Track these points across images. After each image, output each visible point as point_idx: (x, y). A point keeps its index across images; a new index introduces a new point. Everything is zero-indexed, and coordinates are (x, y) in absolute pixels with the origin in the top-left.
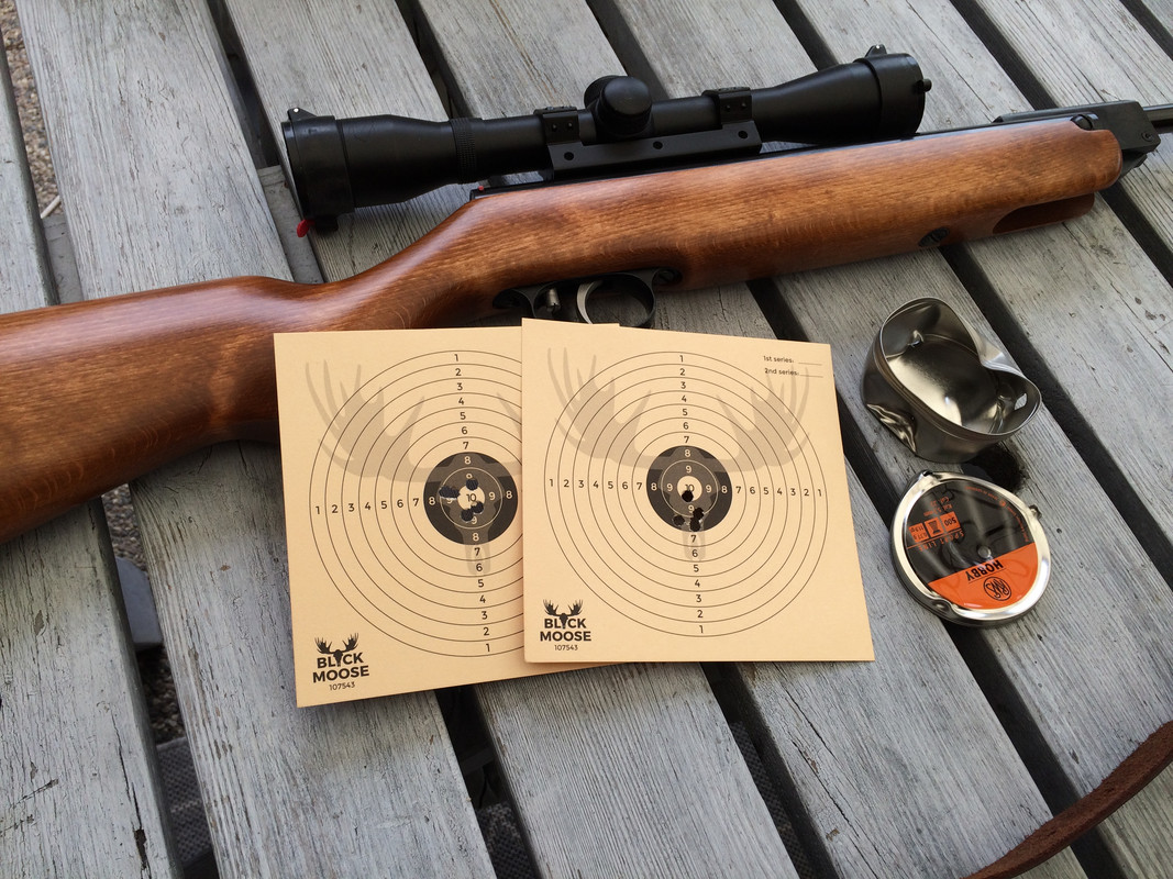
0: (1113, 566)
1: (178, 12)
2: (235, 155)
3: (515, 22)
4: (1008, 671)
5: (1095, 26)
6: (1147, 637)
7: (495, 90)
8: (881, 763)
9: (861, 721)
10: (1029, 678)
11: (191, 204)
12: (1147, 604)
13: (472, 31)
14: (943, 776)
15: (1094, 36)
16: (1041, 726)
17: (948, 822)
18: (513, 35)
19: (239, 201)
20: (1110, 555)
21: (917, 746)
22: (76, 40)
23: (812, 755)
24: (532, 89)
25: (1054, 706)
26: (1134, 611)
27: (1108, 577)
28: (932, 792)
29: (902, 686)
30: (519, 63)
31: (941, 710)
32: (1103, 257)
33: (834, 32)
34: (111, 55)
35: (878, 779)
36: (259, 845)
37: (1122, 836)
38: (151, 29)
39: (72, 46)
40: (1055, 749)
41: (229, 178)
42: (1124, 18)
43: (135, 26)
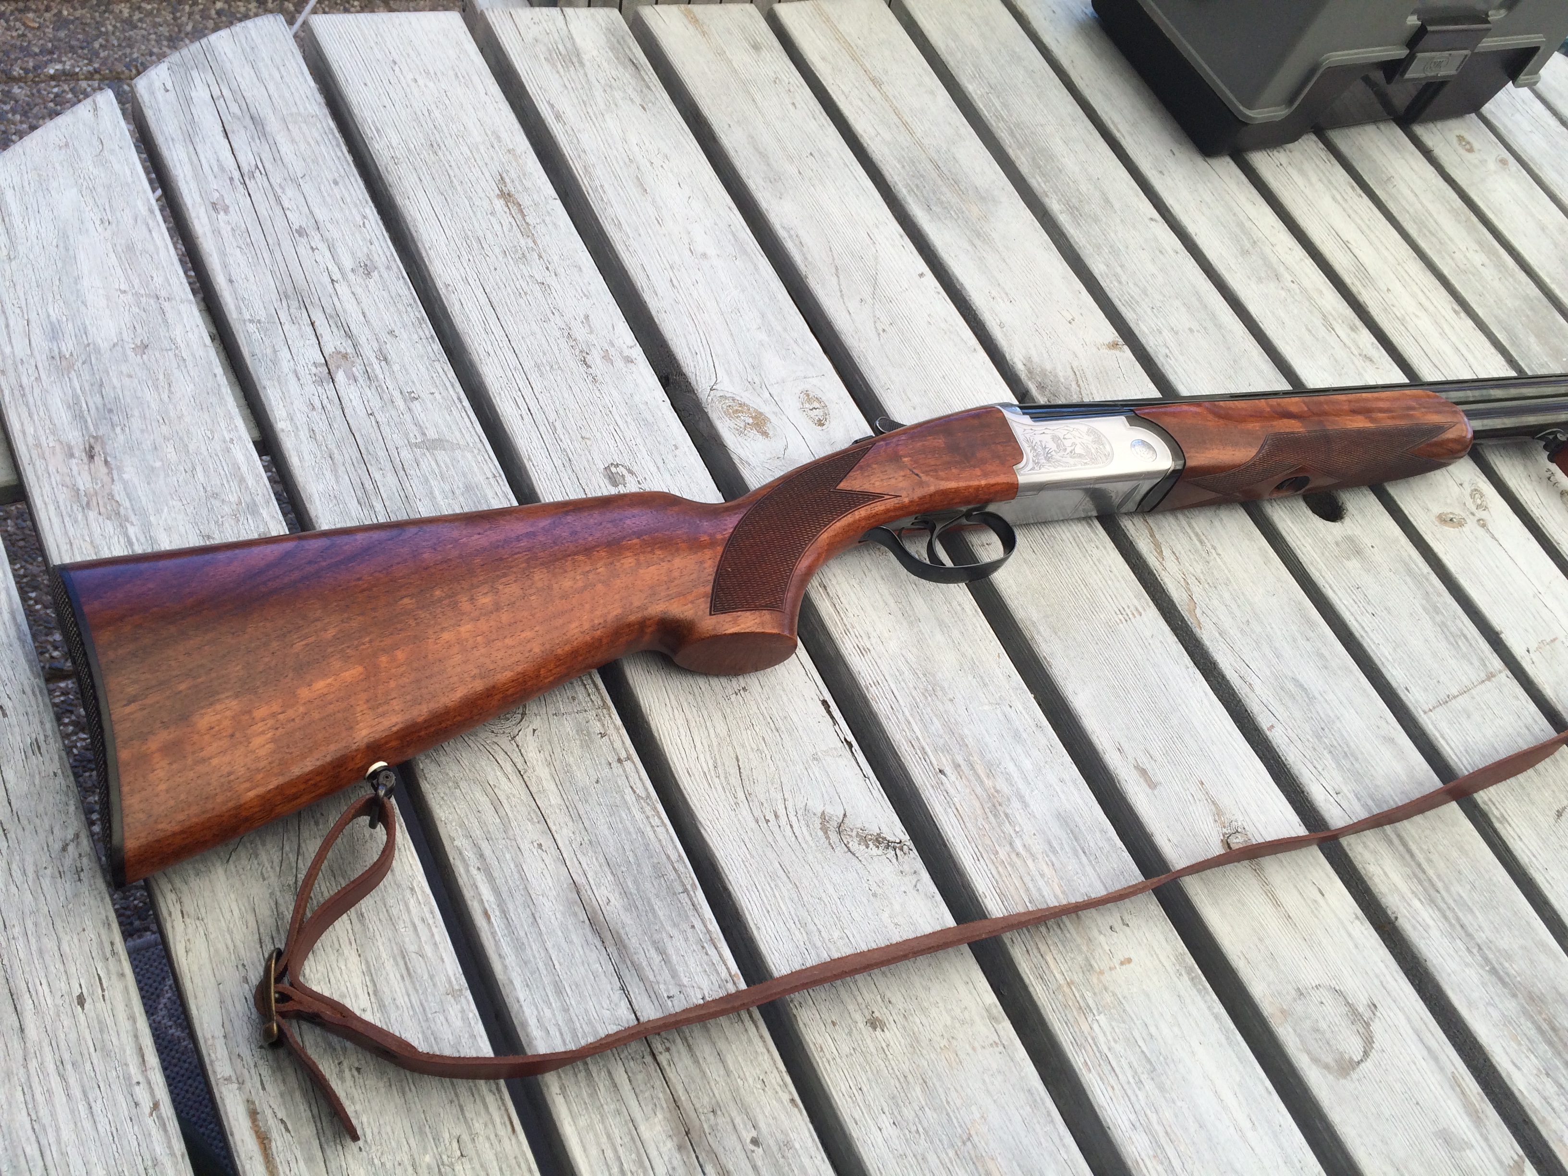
0: (1409, 571)
1: (649, 87)
2: (732, 215)
3: (919, 134)
4: (1357, 635)
5: (1335, 192)
6: (1438, 619)
7: (917, 186)
8: (1291, 686)
9: (1274, 661)
10: (1371, 639)
11: (712, 252)
12: (1435, 598)
13: (888, 137)
14: (1330, 697)
15: (1334, 198)
16: (1384, 670)
17: (1339, 725)
18: (919, 143)
19: (746, 253)
20: (1406, 565)
21: (1311, 677)
22: (576, 101)
23: (1248, 679)
24: (944, 189)
25: (1390, 658)
26: (1427, 601)
27: (1408, 579)
28: (1325, 705)
29: (1295, 640)
30: (930, 167)
31: (1321, 656)
32: (1368, 363)
33: (1154, 172)
34: (607, 116)
35: (1293, 697)
36: (907, 713)
37: (1444, 738)
38: (631, 100)
39: (573, 105)
40: (1394, 684)
41: (734, 235)
42: (1353, 187)
43: (618, 95)
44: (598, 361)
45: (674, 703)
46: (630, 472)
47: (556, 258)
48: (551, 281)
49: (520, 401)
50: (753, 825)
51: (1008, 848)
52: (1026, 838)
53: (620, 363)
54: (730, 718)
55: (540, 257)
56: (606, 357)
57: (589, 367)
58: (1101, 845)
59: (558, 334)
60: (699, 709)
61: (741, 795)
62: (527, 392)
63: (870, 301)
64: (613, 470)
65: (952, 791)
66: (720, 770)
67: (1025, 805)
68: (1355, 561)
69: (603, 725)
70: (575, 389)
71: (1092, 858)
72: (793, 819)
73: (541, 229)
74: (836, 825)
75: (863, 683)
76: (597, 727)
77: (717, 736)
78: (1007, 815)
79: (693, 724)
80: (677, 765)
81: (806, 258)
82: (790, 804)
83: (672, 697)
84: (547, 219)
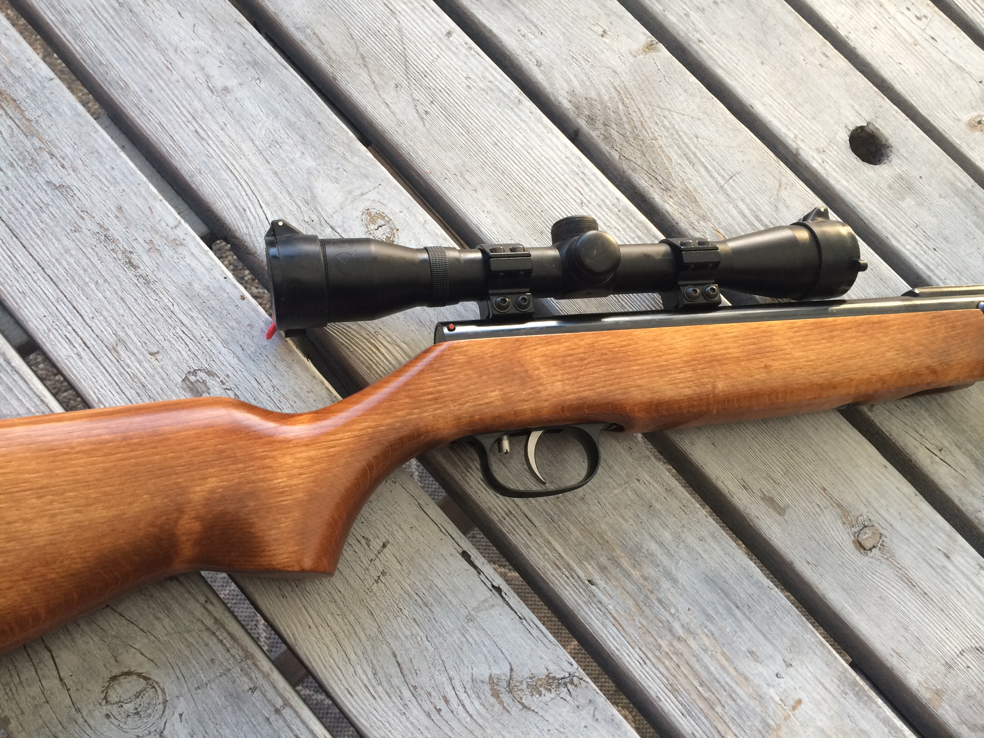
2: (243, 31)
11: (232, 83)
41: (251, 54)
44: (145, 258)
45: (318, 620)
46: (210, 373)
47: (69, 151)
48: (71, 180)
49: (72, 336)
50: (426, 721)
51: (669, 637)
52: (683, 617)
53: (168, 252)
54: (377, 612)
55: (52, 155)
56: (152, 248)
57: (135, 267)
58: (750, 592)
59: (93, 241)
60: (343, 615)
61: (407, 694)
62: (77, 323)
63: (405, 83)
64: (192, 378)
65: (605, 599)
66: (381, 675)
67: (675, 581)
68: (908, 199)
69: (251, 679)
70: (129, 300)
71: (746, 610)
72: (463, 696)
73: (44, 122)
74: (504, 684)
75: (495, 518)
76: (246, 684)
77: (369, 638)
78: (660, 601)
79: (341, 636)
80: (337, 689)
81: (329, 57)
82: (457, 683)
83: (313, 614)
84: (49, 107)
